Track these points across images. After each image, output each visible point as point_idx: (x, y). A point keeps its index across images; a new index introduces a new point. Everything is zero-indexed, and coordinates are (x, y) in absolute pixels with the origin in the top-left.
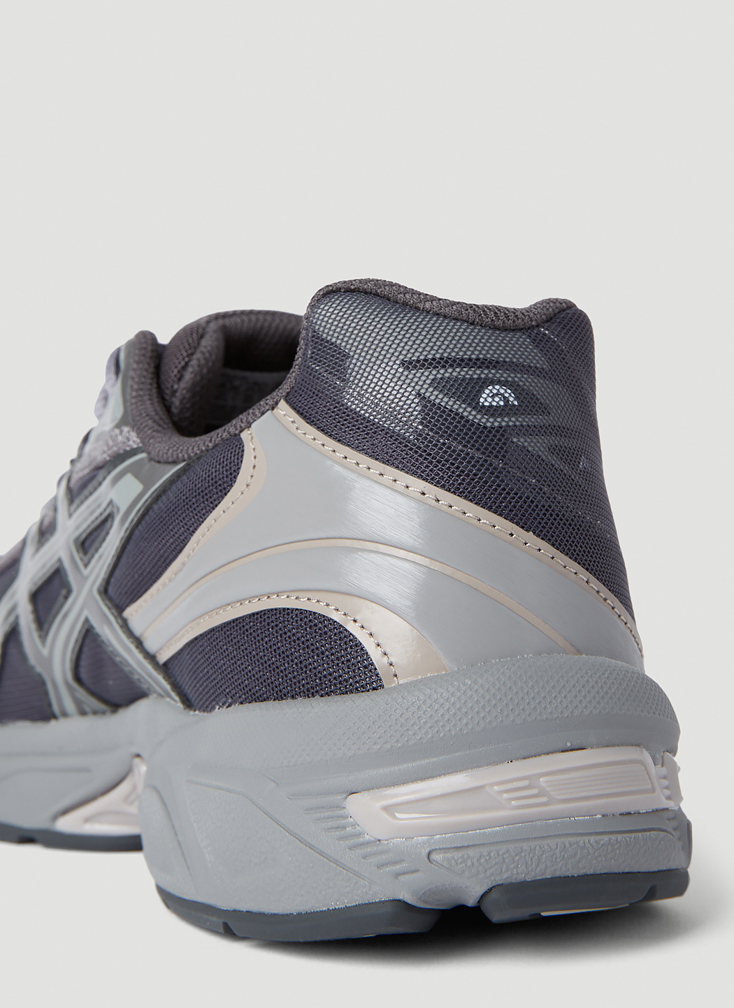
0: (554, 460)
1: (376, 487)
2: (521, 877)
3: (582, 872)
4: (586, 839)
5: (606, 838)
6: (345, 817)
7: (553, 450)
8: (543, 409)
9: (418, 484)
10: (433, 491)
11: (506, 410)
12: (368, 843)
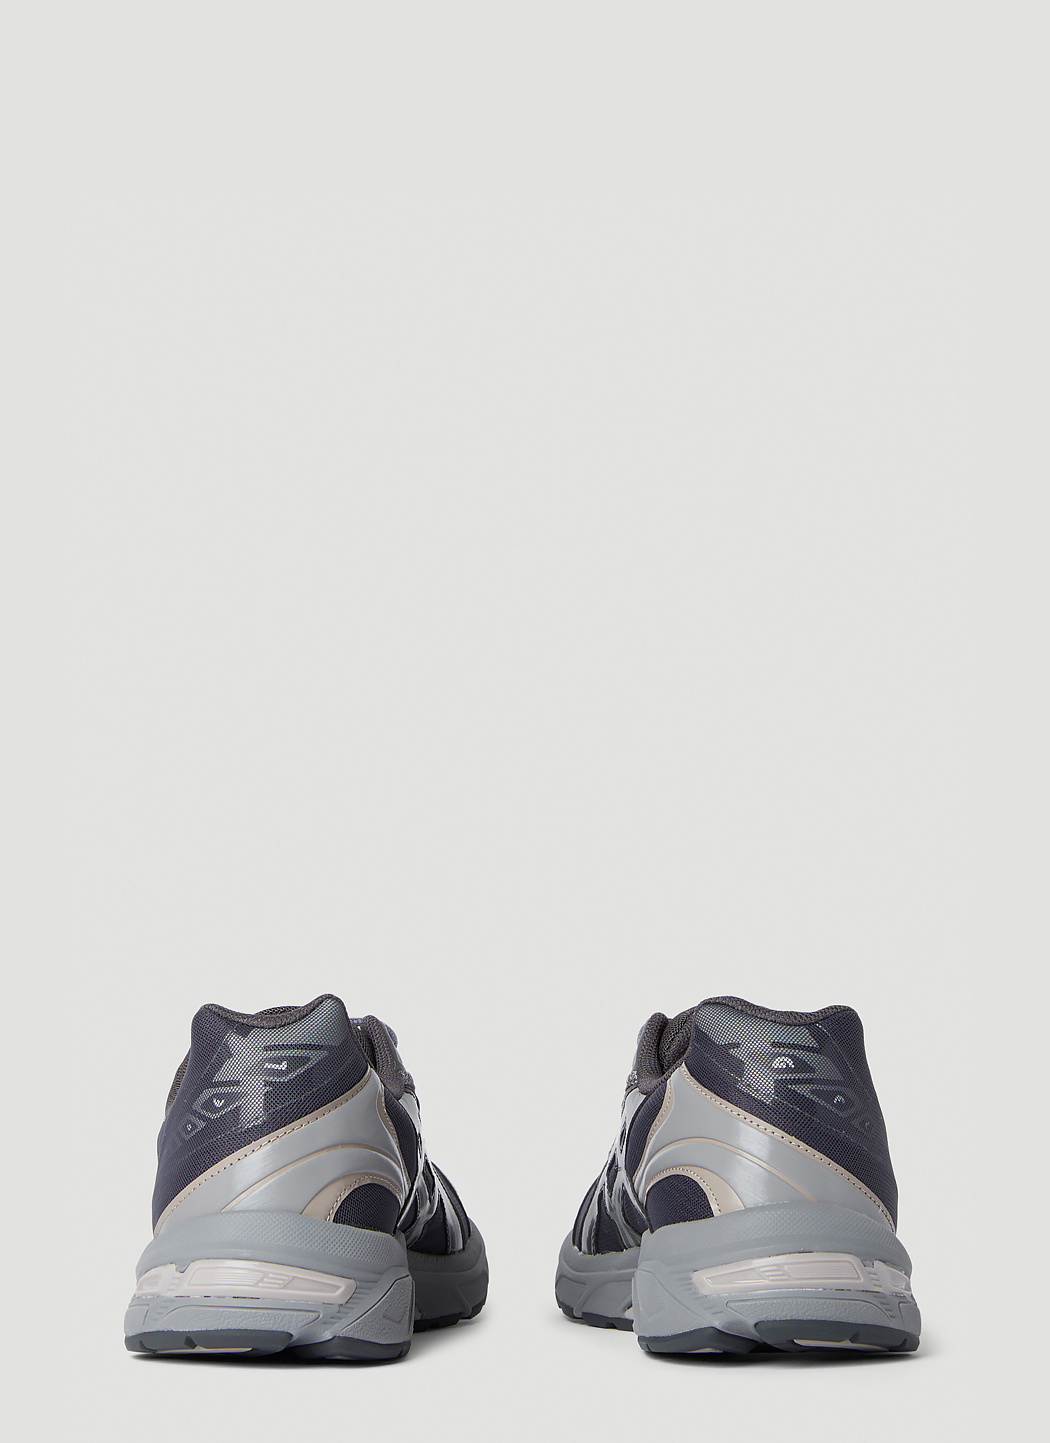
0: (815, 1098)
1: (748, 1128)
2: (773, 1318)
3: (809, 1318)
4: (810, 1300)
5: (823, 1301)
6: (691, 1284)
7: (813, 1092)
8: (811, 1070)
9: (764, 1124)
10: (779, 1133)
11: (788, 1069)
12: (701, 1298)
